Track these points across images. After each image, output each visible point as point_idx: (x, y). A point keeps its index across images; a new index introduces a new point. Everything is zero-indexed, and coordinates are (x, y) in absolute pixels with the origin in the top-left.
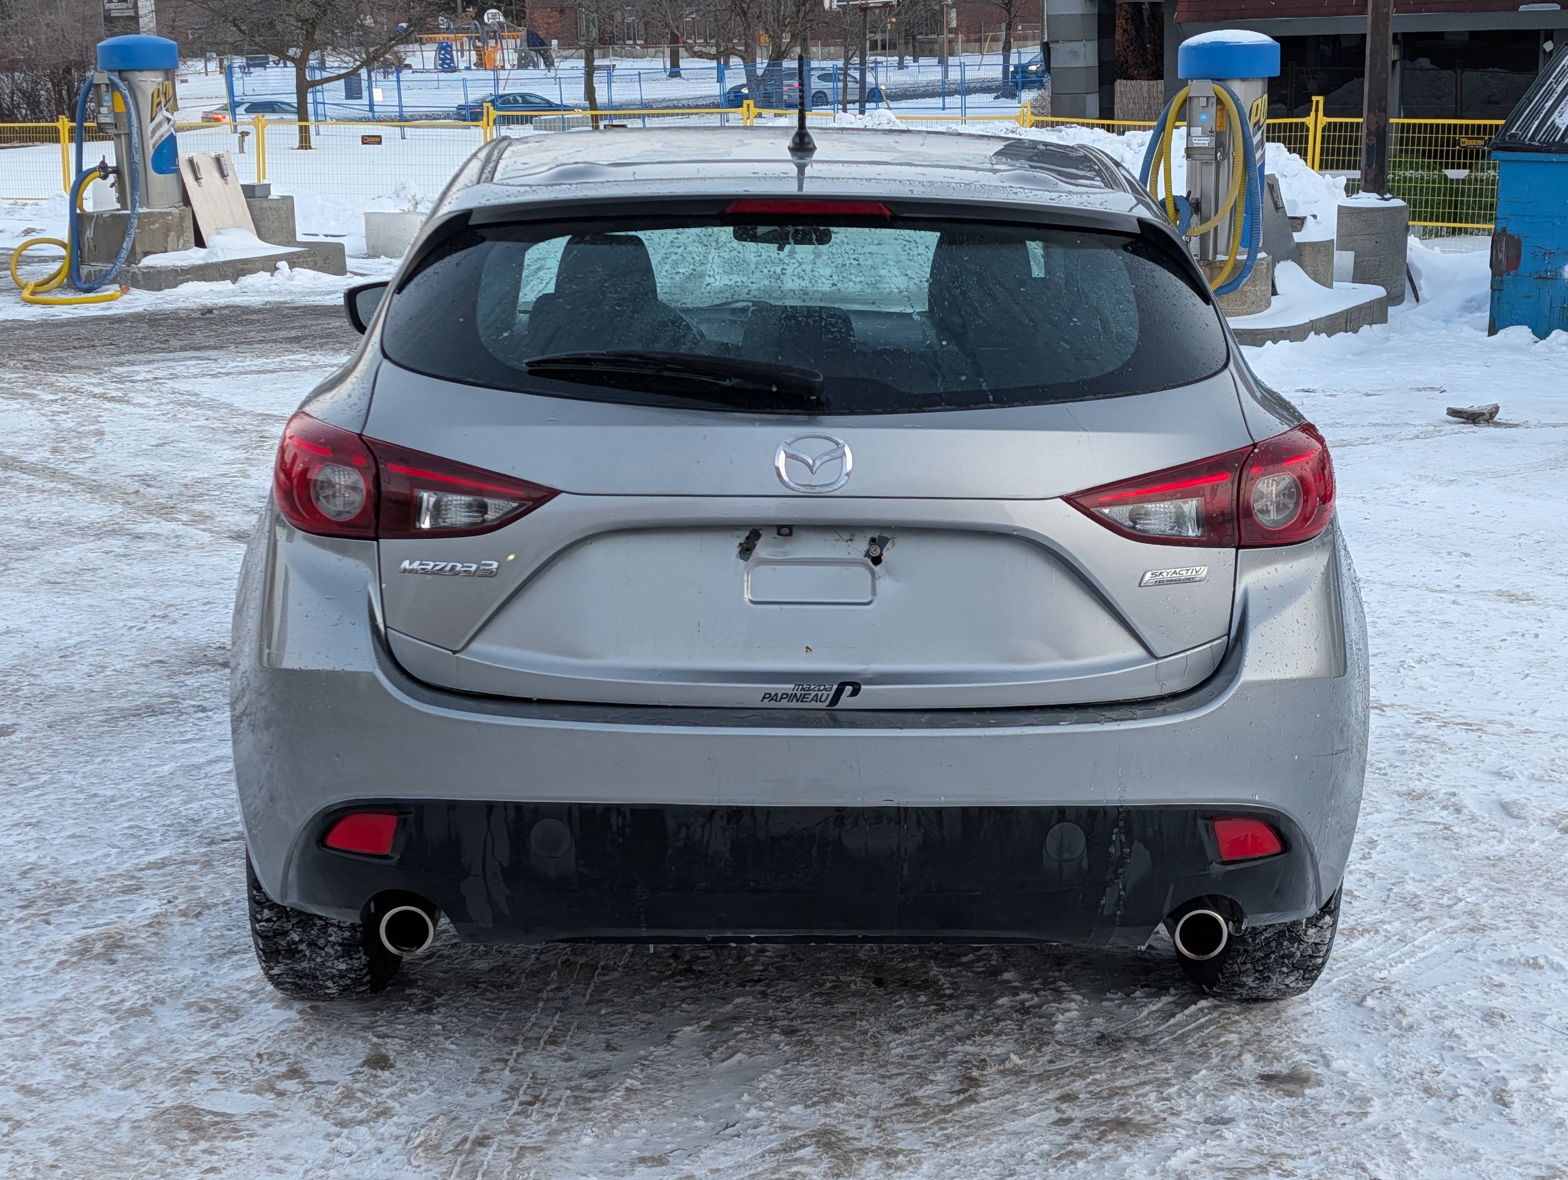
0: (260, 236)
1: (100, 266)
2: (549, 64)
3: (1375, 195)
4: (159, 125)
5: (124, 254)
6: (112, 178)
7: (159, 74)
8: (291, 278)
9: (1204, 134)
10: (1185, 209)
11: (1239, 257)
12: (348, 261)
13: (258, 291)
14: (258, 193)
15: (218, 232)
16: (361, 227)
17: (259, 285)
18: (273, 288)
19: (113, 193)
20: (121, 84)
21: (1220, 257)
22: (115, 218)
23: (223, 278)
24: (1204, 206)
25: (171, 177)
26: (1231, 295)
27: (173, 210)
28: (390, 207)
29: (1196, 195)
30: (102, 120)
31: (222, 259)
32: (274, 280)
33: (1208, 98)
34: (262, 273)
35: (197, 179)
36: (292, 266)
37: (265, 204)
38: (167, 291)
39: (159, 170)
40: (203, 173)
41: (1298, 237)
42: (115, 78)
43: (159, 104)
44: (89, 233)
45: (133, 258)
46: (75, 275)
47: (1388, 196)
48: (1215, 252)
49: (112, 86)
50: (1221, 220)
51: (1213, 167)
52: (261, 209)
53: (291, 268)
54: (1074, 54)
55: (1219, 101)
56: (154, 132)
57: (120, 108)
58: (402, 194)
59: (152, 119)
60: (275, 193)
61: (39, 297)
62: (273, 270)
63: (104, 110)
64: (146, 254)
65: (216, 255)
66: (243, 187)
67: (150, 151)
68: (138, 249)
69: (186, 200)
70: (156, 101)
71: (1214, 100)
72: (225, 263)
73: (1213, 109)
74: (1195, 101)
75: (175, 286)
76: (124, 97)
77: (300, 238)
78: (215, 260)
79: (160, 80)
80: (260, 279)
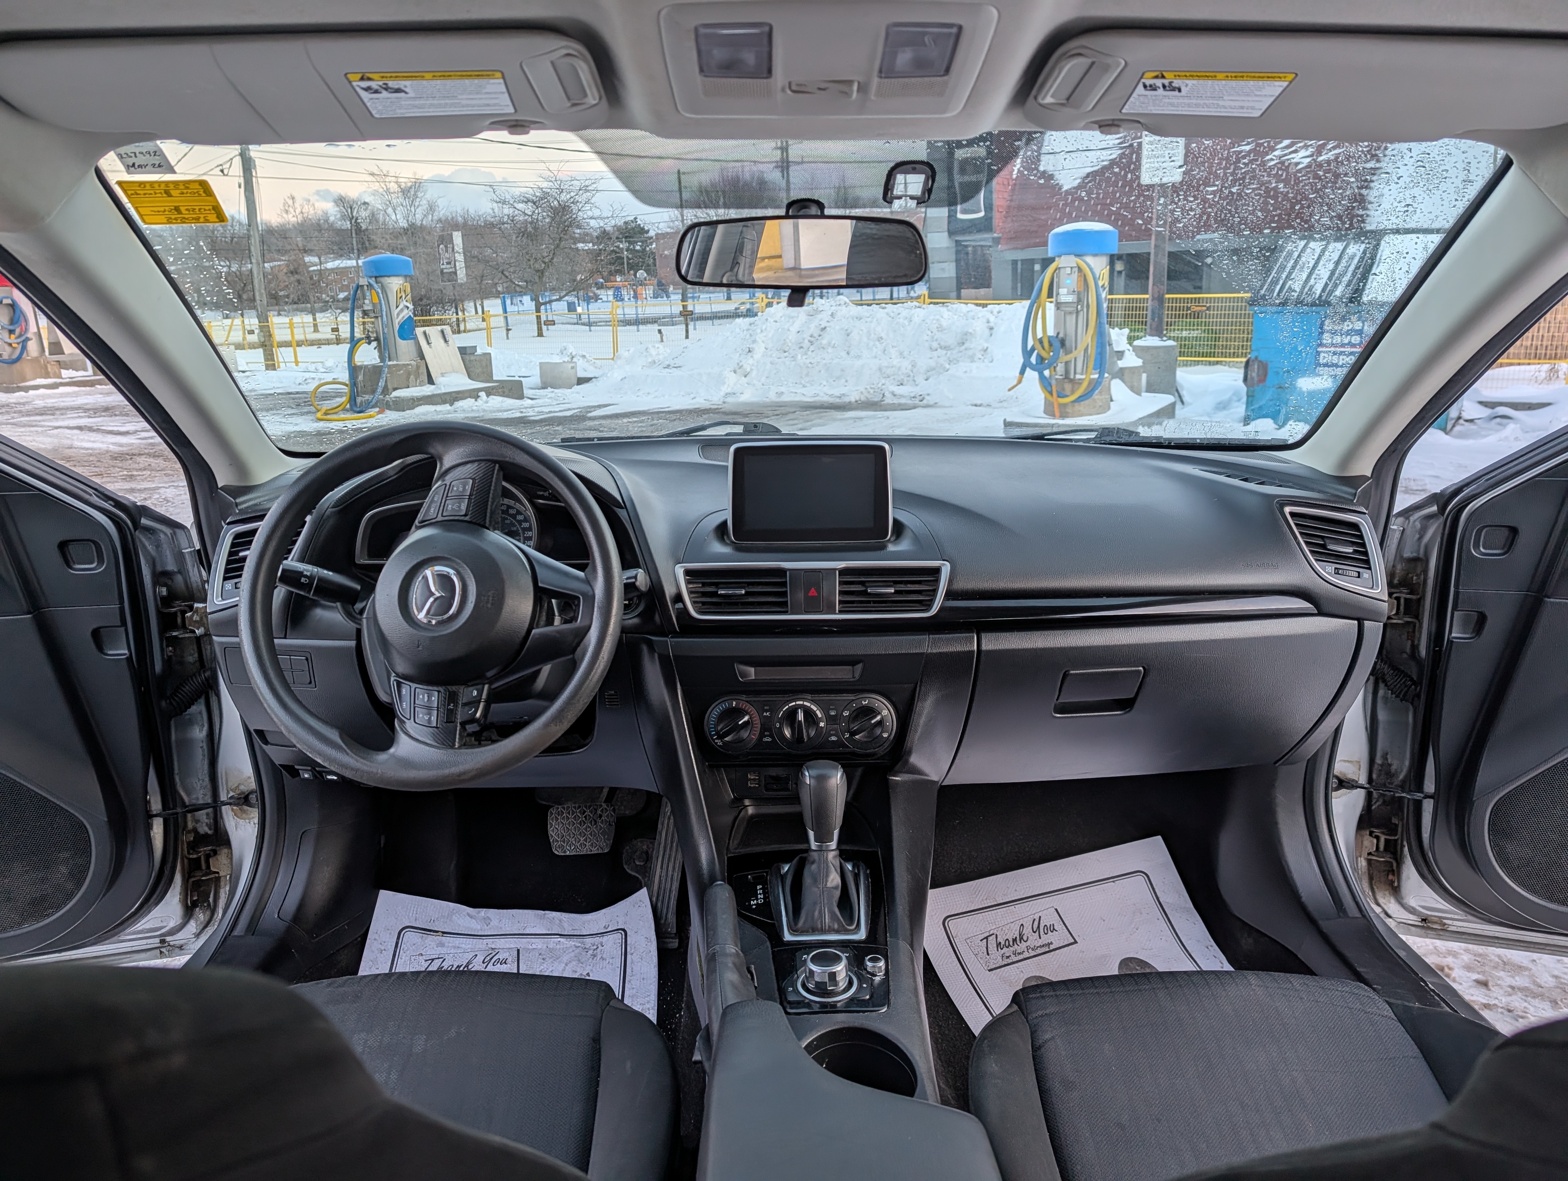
0: (470, 377)
1: (367, 397)
2: (668, 297)
3: (1157, 338)
4: (402, 310)
5: (380, 390)
6: (374, 344)
7: (400, 278)
8: (487, 402)
9: (1068, 294)
10: (1057, 344)
11: (1092, 377)
12: (525, 392)
13: (464, 410)
14: (468, 351)
15: (443, 375)
16: (537, 371)
17: (466, 407)
18: (474, 408)
19: (376, 354)
20: (375, 285)
21: (1078, 377)
22: (375, 367)
23: (444, 402)
24: (1067, 343)
25: (411, 342)
26: (1087, 402)
27: (412, 362)
28: (556, 359)
29: (1061, 335)
30: (366, 308)
31: (443, 391)
32: (477, 403)
33: (1072, 268)
34: (469, 399)
35: (429, 343)
36: (488, 395)
37: (472, 358)
38: (408, 412)
39: (402, 337)
40: (432, 340)
41: (1121, 364)
42: (372, 281)
43: (401, 297)
44: (360, 378)
45: (386, 391)
46: (353, 403)
47: (1165, 338)
48: (1075, 373)
49: (370, 286)
50: (1079, 354)
51: (1074, 316)
52: (470, 361)
53: (488, 396)
54: (943, 270)
55: (1080, 269)
56: (398, 315)
57: (376, 300)
58: (564, 352)
59: (397, 307)
60: (479, 351)
61: (329, 417)
62: (477, 397)
63: (367, 301)
64: (395, 389)
65: (440, 389)
66: (459, 348)
67: (397, 327)
68: (390, 387)
69: (422, 356)
70: (399, 296)
71: (1076, 269)
72: (445, 394)
73: (1075, 276)
74: (1062, 271)
75: (413, 408)
76: (377, 293)
77: (495, 378)
78: (439, 392)
79: (401, 282)
80: (468, 403)
